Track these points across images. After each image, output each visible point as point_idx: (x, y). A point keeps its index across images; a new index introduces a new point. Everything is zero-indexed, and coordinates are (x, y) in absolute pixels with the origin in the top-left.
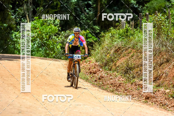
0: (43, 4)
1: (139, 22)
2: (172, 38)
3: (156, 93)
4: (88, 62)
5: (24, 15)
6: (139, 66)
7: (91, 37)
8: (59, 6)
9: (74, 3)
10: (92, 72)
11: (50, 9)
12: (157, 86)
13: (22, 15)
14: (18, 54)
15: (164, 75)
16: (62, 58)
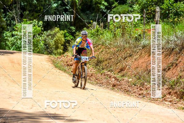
0: (29, 8)
1: (107, 24)
2: (134, 36)
3: (121, 82)
4: (66, 57)
5: (13, 18)
6: (107, 59)
7: (69, 36)
8: (42, 11)
9: (54, 8)
10: (69, 64)
11: (35, 13)
12: (122, 76)
13: (11, 18)
14: (9, 50)
15: (127, 67)
16: (45, 53)
